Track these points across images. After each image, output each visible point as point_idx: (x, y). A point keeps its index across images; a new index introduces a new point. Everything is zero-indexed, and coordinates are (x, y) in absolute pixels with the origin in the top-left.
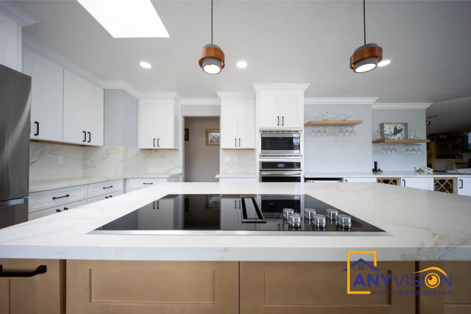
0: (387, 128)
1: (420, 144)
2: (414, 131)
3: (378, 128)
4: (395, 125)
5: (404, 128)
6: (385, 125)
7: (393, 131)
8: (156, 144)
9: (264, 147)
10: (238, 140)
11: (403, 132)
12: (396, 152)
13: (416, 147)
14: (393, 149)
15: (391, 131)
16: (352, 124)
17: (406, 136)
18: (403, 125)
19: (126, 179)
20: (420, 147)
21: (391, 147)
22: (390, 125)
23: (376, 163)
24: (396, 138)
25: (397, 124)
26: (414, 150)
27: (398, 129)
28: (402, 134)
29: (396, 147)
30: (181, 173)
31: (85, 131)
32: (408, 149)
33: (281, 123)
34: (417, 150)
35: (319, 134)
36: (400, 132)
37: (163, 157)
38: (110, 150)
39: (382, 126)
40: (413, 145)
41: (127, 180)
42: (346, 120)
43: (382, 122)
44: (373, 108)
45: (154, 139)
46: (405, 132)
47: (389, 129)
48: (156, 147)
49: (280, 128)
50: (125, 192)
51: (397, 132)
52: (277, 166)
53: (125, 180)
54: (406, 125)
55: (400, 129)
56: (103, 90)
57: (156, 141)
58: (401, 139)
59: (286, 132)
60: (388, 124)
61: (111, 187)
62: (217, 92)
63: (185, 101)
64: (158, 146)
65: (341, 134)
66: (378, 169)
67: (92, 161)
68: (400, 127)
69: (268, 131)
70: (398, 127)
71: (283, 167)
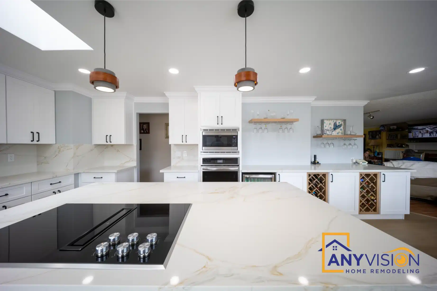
0: (327, 124)
1: (356, 138)
2: (352, 127)
3: (319, 124)
4: (335, 121)
5: (343, 124)
6: (325, 121)
7: (333, 127)
8: (108, 140)
9: (205, 144)
10: (184, 137)
11: (342, 128)
12: (334, 146)
13: (352, 142)
14: (331, 143)
15: (331, 126)
16: (291, 122)
17: (345, 131)
18: (342, 121)
19: (78, 173)
20: (356, 142)
21: (330, 142)
22: (330, 121)
23: (315, 156)
24: (335, 133)
25: (336, 120)
26: (350, 144)
27: (337, 125)
28: (341, 130)
29: (333, 141)
30: (135, 166)
31: (33, 132)
32: (344, 143)
33: (220, 123)
34: (353, 144)
35: (260, 131)
36: (339, 128)
37: (118, 151)
38: (62, 147)
39: (322, 122)
40: (350, 140)
41: (79, 175)
42: (284, 117)
43: (322, 118)
44: (312, 105)
45: (107, 136)
46: (344, 128)
47: (328, 125)
48: (109, 143)
49: (220, 127)
50: (76, 186)
51: (336, 127)
52: (217, 162)
53: (77, 175)
54: (344, 121)
55: (339, 124)
56: (54, 92)
57: (108, 137)
58: (340, 134)
59: (225, 131)
60: (328, 120)
61: (60, 182)
62: (164, 92)
63: (138, 99)
64: (111, 142)
65: (281, 131)
66: (316, 162)
67: (45, 157)
68: (339, 123)
69: (209, 130)
70: (338, 122)
71: (222, 162)
